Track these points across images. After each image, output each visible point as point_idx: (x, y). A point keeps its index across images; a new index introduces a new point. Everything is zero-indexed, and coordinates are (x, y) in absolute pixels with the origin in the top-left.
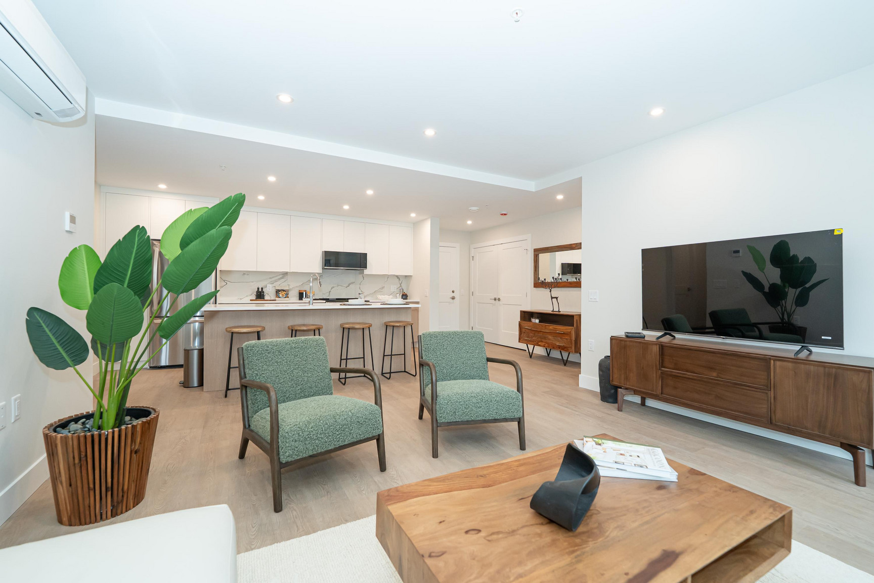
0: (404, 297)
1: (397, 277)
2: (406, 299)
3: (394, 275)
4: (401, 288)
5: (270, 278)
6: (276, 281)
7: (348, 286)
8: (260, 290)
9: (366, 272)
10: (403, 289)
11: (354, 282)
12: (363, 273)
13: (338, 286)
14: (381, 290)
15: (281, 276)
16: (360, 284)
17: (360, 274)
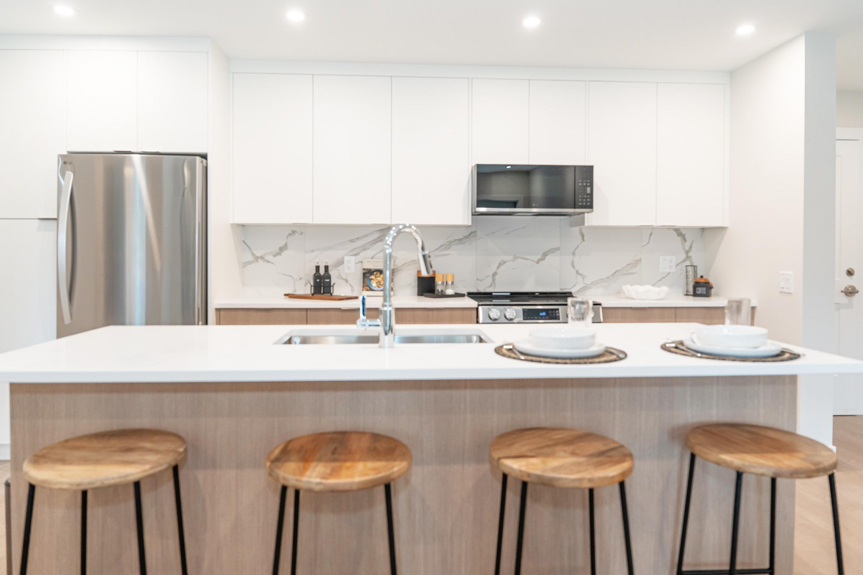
0: (700, 290)
1: (679, 232)
2: (707, 295)
3: (669, 228)
4: (688, 263)
5: (352, 241)
6: (364, 248)
7: (542, 259)
8: (322, 271)
9: (592, 219)
10: (695, 267)
11: (558, 249)
12: (582, 222)
13: (515, 258)
14: (629, 270)
15: (376, 235)
16: (573, 254)
17: (572, 225)
